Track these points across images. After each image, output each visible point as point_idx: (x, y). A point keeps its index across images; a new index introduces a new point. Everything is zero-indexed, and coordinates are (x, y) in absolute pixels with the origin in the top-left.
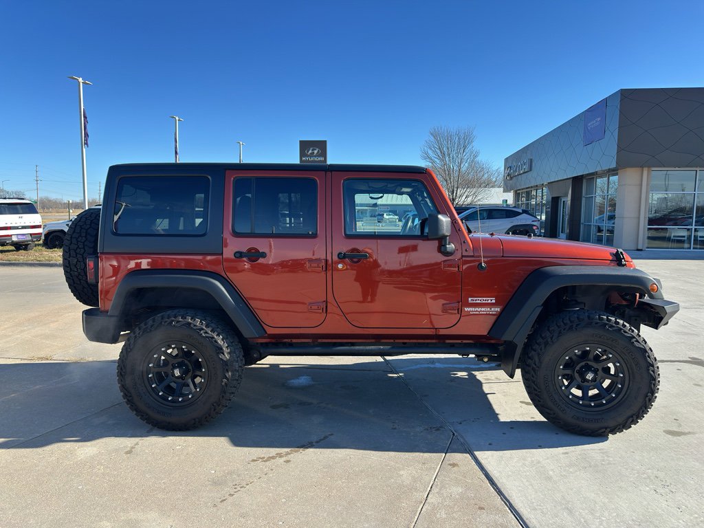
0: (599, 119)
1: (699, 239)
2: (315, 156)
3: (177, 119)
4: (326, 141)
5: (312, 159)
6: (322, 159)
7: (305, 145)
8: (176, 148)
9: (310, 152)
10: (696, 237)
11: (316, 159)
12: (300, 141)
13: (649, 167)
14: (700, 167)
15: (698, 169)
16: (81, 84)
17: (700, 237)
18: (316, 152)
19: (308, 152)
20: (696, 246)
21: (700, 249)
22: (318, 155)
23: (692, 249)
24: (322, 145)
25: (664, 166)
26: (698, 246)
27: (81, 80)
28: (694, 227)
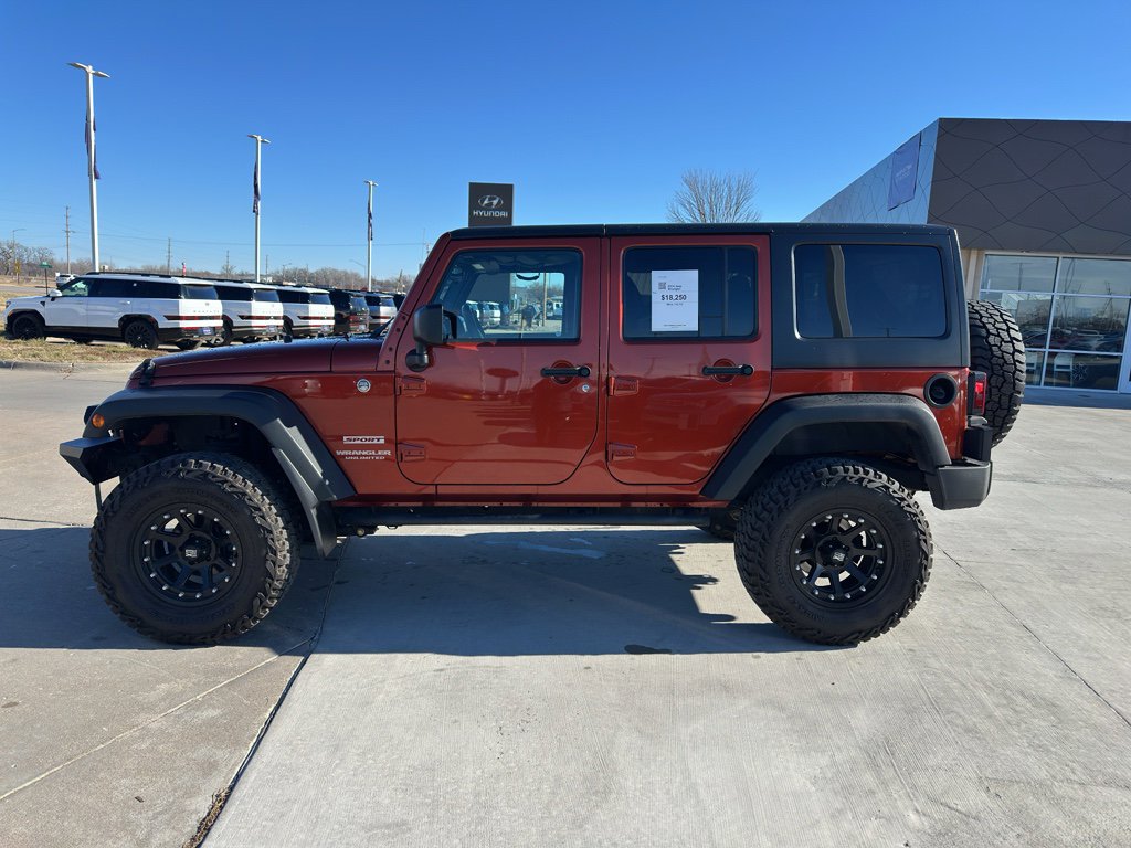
0: (909, 167)
1: (1055, 369)
2: (494, 210)
3: (259, 138)
4: (512, 186)
5: (489, 214)
6: (504, 214)
7: (478, 191)
8: (256, 186)
9: (486, 202)
10: (1050, 366)
11: (495, 214)
12: (471, 184)
13: (981, 249)
14: (1065, 252)
15: (1061, 256)
16: (91, 76)
17: (1058, 367)
18: (495, 202)
19: (482, 202)
20: (1049, 380)
21: (1058, 385)
22: (498, 208)
23: (1042, 386)
24: (505, 193)
25: (1003, 249)
26: (1054, 381)
27: (90, 69)
28: (1047, 350)
